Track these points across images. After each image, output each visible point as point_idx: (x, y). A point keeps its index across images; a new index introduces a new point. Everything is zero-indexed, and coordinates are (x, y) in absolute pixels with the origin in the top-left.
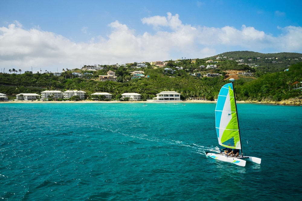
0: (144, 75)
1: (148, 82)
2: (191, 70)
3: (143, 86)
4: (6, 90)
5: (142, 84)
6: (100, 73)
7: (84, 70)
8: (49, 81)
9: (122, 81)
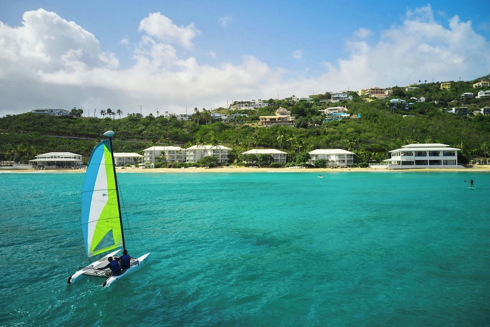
0: (349, 115)
1: (361, 126)
2: (442, 104)
3: (351, 134)
4: (86, 147)
5: (349, 130)
6: (261, 112)
7: (233, 109)
8: (167, 130)
9: (305, 126)
